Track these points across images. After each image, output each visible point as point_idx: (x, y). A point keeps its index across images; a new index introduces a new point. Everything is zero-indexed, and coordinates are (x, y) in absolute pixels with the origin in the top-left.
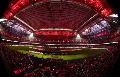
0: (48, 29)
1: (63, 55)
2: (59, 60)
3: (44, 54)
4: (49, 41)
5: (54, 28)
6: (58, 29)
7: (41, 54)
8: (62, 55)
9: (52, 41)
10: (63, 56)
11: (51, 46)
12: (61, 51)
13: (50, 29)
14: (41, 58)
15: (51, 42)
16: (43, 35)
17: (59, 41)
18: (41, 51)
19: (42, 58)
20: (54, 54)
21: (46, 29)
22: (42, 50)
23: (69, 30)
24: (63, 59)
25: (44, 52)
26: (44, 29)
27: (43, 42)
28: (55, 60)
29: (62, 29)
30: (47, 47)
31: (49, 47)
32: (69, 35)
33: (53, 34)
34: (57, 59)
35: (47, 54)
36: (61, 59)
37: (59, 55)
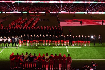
30: (7, 12)
31: (15, 13)
34: (48, 57)
35: (7, 40)
36: (64, 57)
37: (55, 40)
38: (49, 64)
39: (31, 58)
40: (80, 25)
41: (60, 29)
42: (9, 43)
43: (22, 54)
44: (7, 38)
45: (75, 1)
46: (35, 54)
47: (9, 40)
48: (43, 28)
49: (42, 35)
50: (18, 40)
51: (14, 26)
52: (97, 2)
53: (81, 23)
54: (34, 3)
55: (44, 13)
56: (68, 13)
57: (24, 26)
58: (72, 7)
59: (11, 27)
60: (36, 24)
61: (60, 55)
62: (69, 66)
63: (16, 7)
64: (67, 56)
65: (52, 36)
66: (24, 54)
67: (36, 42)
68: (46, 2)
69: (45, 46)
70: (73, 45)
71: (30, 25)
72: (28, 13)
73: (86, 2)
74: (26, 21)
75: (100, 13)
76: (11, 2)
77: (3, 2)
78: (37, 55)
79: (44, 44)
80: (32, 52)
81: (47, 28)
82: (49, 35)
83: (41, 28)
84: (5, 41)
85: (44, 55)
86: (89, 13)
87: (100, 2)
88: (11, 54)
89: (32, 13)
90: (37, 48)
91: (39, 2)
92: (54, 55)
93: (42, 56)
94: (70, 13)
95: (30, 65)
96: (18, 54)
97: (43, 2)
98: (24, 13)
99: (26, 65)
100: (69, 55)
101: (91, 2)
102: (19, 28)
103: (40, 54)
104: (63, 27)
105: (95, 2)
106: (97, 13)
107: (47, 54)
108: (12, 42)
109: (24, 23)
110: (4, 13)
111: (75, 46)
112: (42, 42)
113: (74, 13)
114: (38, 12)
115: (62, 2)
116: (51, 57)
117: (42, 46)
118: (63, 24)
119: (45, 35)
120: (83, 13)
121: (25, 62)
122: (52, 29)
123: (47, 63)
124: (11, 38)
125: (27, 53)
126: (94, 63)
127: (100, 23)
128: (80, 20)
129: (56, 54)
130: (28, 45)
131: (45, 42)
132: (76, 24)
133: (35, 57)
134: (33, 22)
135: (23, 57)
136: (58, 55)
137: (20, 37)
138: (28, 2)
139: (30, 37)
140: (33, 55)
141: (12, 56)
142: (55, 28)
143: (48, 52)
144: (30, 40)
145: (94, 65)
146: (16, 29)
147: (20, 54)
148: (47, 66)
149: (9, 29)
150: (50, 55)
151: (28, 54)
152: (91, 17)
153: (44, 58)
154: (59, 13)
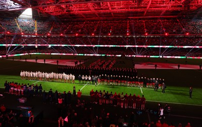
1: (145, 83)
2: (131, 99)
3: (80, 79)
4: (97, 33)
7: (70, 81)
8: (141, 81)
9: (106, 33)
10: (145, 85)
11: (101, 50)
12: (137, 66)
14: (69, 93)
15: (103, 39)
16: (73, 15)
17: (131, 33)
18: (68, 71)
19: (72, 92)
20: (113, 79)
22: (73, 65)
24: (143, 99)
25: (78, 73)
27: (76, 37)
28: (117, 97)
30: (88, 55)
31: (95, 55)
32: (172, 7)
33: (108, 9)
34: (123, 96)
35: (88, 79)
36: (138, 98)
37: (130, 80)
38: (124, 102)
39: (108, 96)
40: (154, 68)
41: (135, 71)
42: (89, 81)
43: (101, 91)
44: (88, 76)
45: (150, 45)
46: (111, 92)
47: (90, 78)
48: (119, 70)
49: (118, 76)
50: (97, 79)
51: (94, 66)
52: (173, 47)
53: (156, 66)
54: (111, 47)
55: (120, 56)
56: (143, 56)
57: (102, 67)
58: (147, 51)
59: (92, 67)
60: (113, 66)
61: (134, 95)
62: (143, 106)
63: (96, 50)
64: (141, 97)
65: (127, 77)
66: (102, 91)
67: (112, 82)
68: (122, 46)
69: (121, 86)
70: (147, 86)
71: (107, 66)
72: (106, 56)
73: (161, 46)
74: (105, 62)
75: (176, 57)
76: (92, 45)
77: (85, 46)
78: (113, 93)
79: (119, 84)
80: (109, 90)
81: (122, 70)
82: (124, 76)
83: (117, 70)
84: (86, 79)
85: (119, 94)
86: (164, 57)
87: (176, 47)
88: (91, 90)
89: (110, 55)
90: (113, 87)
91: (114, 46)
92: (129, 95)
93: (117, 94)
94: (145, 56)
95: (107, 102)
96: (97, 91)
97: (119, 46)
98: (103, 55)
99: (104, 101)
100: (143, 96)
101: (166, 47)
102: (98, 69)
103: (116, 93)
104: (137, 70)
105: (171, 47)
106: (173, 57)
107: (123, 93)
108: (92, 80)
109: (102, 64)
110: (86, 55)
111: (149, 88)
112: (117, 82)
113: (148, 56)
114: (115, 55)
115: (137, 46)
116: (125, 96)
117: (117, 85)
118: (138, 66)
119: (121, 76)
120: (158, 57)
121: (102, 98)
122: (127, 71)
123: (122, 101)
124: (91, 77)
125: (104, 91)
126: (168, 106)
127: (176, 67)
128: (155, 63)
129: (131, 94)
130: (106, 83)
131: (121, 82)
132: (151, 67)
133: (111, 95)
134: (110, 63)
135: (101, 94)
136: (132, 95)
137: (99, 76)
138: (106, 46)
139: (107, 77)
140: (109, 93)
141: (92, 92)
142: (130, 70)
143: (122, 91)
144: (108, 80)
145: (169, 108)
146: (95, 69)
147: (99, 91)
148: (122, 104)
149: (90, 69)
150: (125, 94)
151: (106, 91)
152: (167, 61)
153: (119, 96)
154: (134, 56)
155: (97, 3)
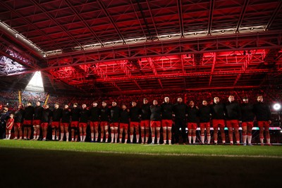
0: (118, 43)
5: (150, 33)
6: (175, 36)
13: (132, 41)
21: (109, 44)
23: (245, 30)
26: (96, 46)
29: (200, 34)
32: (249, 66)
33: (152, 72)
155: (132, 60)
